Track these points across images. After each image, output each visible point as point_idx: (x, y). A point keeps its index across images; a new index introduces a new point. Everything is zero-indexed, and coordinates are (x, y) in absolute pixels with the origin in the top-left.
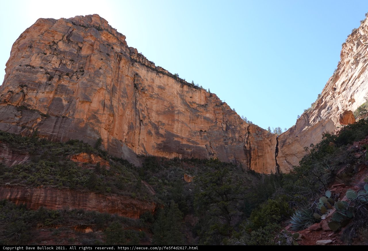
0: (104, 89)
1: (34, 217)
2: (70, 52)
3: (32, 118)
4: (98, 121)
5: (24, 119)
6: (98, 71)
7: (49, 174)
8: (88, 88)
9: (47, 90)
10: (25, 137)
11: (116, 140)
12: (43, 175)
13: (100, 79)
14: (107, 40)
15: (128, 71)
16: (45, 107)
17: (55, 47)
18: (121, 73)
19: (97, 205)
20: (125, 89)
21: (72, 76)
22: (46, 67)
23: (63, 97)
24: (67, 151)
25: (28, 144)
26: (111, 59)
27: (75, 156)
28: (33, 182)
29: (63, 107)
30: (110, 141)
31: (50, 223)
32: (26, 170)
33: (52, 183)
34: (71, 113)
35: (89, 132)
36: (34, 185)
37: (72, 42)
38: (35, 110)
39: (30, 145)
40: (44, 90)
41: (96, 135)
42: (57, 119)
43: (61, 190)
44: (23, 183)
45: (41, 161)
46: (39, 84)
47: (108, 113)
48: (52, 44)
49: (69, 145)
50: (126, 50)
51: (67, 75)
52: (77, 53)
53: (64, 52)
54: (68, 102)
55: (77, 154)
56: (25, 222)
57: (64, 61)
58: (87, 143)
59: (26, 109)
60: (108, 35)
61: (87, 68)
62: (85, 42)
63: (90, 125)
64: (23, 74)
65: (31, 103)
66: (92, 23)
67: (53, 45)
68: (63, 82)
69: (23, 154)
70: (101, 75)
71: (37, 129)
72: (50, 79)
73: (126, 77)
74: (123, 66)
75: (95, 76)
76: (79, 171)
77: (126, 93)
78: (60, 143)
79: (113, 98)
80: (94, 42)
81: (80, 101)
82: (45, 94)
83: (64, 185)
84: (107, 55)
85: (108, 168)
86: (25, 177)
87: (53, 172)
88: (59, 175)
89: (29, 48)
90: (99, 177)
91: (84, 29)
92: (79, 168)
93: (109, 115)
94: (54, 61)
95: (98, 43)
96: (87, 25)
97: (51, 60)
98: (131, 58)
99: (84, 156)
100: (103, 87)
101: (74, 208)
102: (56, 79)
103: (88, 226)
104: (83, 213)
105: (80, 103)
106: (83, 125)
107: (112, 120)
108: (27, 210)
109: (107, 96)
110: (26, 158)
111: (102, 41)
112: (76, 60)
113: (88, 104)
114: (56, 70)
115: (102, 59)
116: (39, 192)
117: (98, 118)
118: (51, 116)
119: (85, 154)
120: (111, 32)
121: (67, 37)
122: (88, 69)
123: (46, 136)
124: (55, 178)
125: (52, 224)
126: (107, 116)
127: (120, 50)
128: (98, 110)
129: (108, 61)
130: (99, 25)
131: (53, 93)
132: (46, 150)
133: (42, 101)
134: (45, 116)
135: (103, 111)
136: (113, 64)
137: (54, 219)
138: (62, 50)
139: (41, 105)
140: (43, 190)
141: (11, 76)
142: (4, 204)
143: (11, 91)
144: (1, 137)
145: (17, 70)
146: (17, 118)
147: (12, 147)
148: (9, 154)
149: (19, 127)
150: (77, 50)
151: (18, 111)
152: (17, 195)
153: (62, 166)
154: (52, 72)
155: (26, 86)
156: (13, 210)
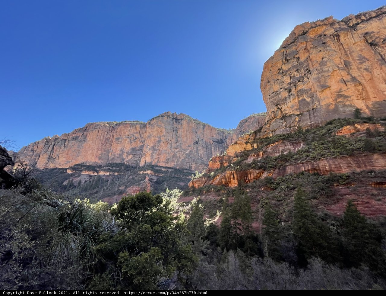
0: (336, 70)
1: (329, 180)
2: (292, 67)
3: (293, 120)
4: (346, 97)
5: (288, 123)
6: (322, 62)
7: (323, 150)
8: (321, 79)
10: (294, 132)
11: (377, 103)
12: (319, 151)
13: (328, 66)
14: (316, 34)
15: (353, 39)
16: (296, 110)
17: (282, 71)
18: (346, 47)
20: (360, 56)
21: (303, 79)
22: (283, 86)
23: (305, 97)
24: (330, 130)
25: (299, 136)
26: (329, 44)
27: (339, 131)
28: (315, 158)
29: (308, 103)
30: (371, 106)
31: (344, 183)
32: (306, 151)
33: (330, 155)
34: (317, 103)
35: (341, 109)
36: (317, 160)
37: (290, 59)
38: (291, 115)
40: (290, 100)
41: (350, 109)
42: (309, 113)
43: (341, 158)
44: (308, 160)
45: (313, 143)
46: (285, 99)
47: (353, 85)
48: (278, 71)
49: (329, 126)
50: (340, 25)
51: (299, 81)
52: (298, 63)
53: (289, 70)
54: (311, 98)
55: (340, 129)
56: (323, 183)
58: (345, 118)
59: (286, 116)
60: (314, 30)
61: (311, 67)
62: (299, 51)
63: (340, 103)
64: (274, 99)
65: (286, 112)
66: (297, 35)
67: (280, 71)
68: (299, 88)
69: (299, 143)
70: (326, 63)
71: (299, 125)
73: (355, 45)
74: (345, 40)
75: (322, 67)
76: (350, 141)
77: (364, 58)
78: (321, 127)
79: (351, 71)
80: (307, 46)
81: (319, 92)
82: (292, 102)
83: (341, 154)
84: (323, 45)
85: (382, 129)
86: (307, 156)
87: (326, 148)
88: (333, 148)
89: (268, 83)
90: (375, 140)
91: (293, 44)
92: (349, 138)
93: (355, 86)
94: (286, 79)
95: (310, 43)
96: (294, 39)
97: (283, 80)
98: (350, 27)
99: (347, 129)
100: (335, 69)
101: (362, 170)
102: (293, 89)
104: (375, 173)
105: (320, 93)
106: (333, 107)
107: (361, 89)
108: (320, 176)
109: (342, 73)
110: (302, 144)
111: (312, 39)
112: (300, 68)
113: (328, 89)
114: (290, 84)
115: (320, 51)
116: (323, 163)
117: (344, 95)
118: (303, 113)
119: (348, 127)
120: (316, 26)
121: (285, 59)
122: (313, 66)
123: (308, 126)
124: (330, 151)
125: (346, 183)
126: (353, 88)
127: (333, 30)
128: (341, 89)
129: (327, 48)
130: (303, 30)
131: (296, 98)
132: (313, 135)
133: (293, 107)
134: (299, 115)
135: (346, 86)
136: (332, 45)
137: (347, 179)
138: (287, 69)
139: (293, 110)
140: (325, 161)
141: (268, 104)
142: (303, 174)
143: (273, 112)
144: (281, 138)
145: (269, 99)
146: (284, 124)
147: (290, 141)
148: (291, 145)
149: (288, 129)
150: (297, 61)
151: (282, 120)
152: (308, 168)
153: (331, 141)
154: (289, 87)
155: (278, 104)
156: (311, 177)
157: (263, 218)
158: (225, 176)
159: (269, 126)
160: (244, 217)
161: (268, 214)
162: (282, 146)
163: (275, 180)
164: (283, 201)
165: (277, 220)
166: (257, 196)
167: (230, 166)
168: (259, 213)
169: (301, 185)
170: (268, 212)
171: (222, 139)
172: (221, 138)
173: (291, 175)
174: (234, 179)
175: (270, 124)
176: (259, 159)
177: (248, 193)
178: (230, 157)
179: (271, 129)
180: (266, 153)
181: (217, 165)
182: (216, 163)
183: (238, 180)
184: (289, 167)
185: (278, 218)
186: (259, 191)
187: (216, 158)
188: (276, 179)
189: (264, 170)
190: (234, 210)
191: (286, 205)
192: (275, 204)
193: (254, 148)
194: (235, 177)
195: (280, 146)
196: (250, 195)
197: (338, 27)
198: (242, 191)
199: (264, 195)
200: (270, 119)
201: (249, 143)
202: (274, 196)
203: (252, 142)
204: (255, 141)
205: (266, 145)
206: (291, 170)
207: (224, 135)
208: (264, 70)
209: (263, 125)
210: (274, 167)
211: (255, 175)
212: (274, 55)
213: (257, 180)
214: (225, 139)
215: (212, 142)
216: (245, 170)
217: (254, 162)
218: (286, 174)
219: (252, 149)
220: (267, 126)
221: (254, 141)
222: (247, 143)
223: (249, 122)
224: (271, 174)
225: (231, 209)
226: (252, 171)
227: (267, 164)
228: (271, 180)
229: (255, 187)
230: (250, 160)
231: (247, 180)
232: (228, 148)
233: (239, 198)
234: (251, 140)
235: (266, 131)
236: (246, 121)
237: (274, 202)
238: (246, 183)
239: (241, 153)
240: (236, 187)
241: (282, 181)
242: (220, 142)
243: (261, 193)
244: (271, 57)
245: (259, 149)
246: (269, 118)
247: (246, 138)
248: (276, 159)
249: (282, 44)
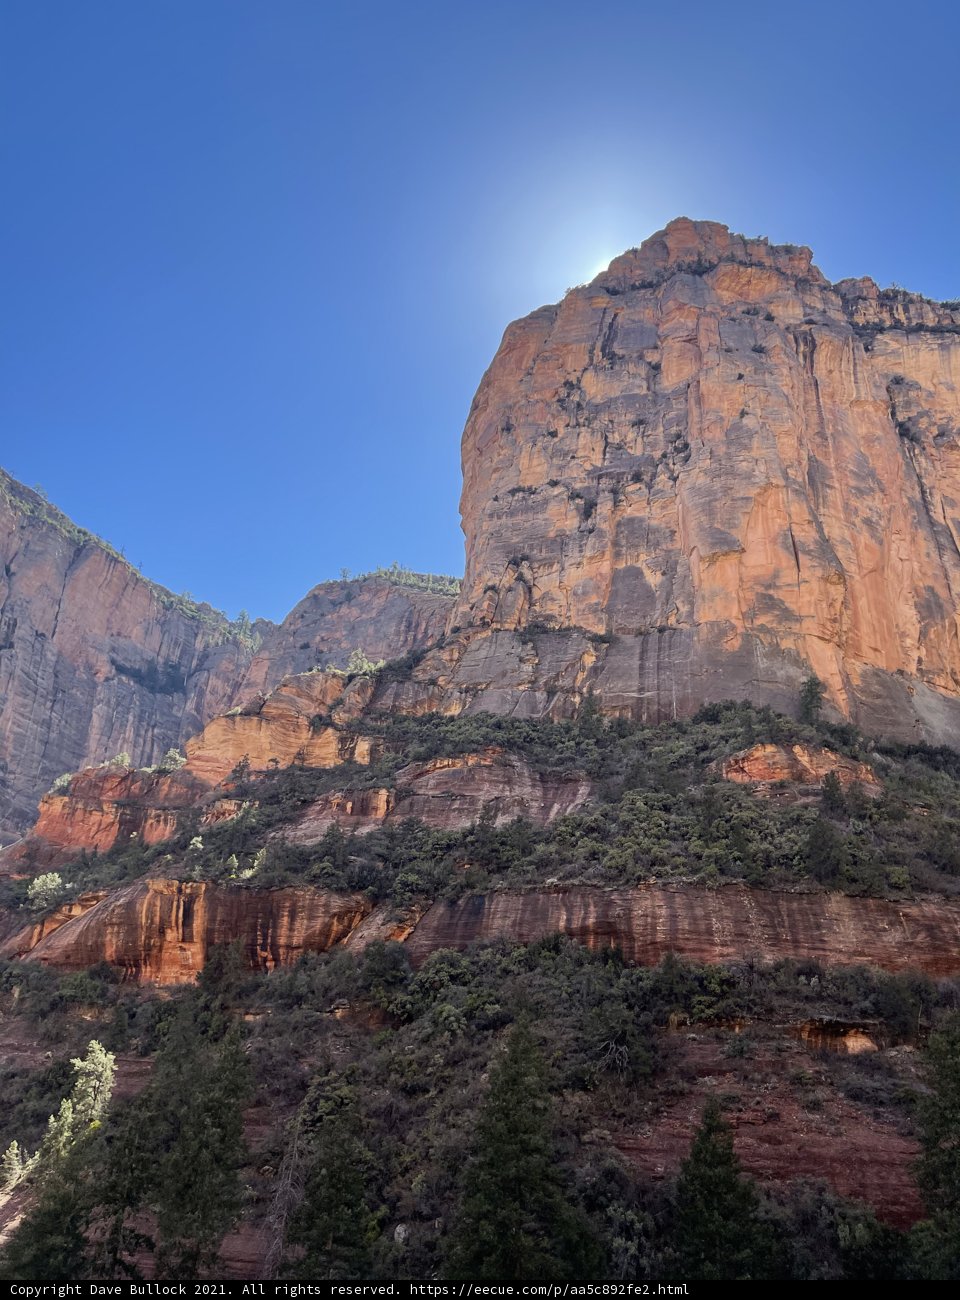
0: (777, 486)
1: (655, 991)
2: (624, 397)
3: (569, 657)
4: (787, 615)
5: (546, 665)
6: (736, 427)
7: (663, 837)
8: (718, 504)
9: (588, 553)
10: (563, 722)
11: (877, 672)
12: (646, 842)
13: (755, 454)
14: (741, 295)
15: (856, 382)
16: (595, 611)
17: (577, 399)
18: (829, 401)
19: (867, 942)
20: (862, 461)
21: (654, 476)
22: (566, 475)
23: (643, 560)
24: (705, 748)
25: (578, 744)
26: (775, 360)
27: (737, 762)
28: (622, 870)
29: (649, 595)
30: (856, 682)
31: (709, 1012)
32: (592, 830)
33: (682, 869)
34: (684, 609)
35: (763, 664)
36: (628, 881)
37: (623, 356)
38: (568, 629)
39: (583, 746)
40: (578, 554)
42: (645, 643)
43: (718, 891)
44: (594, 876)
45: (629, 795)
46: (561, 542)
47: (819, 572)
48: (563, 392)
49: (704, 726)
50: (825, 301)
51: (637, 478)
52: (648, 389)
53: (608, 404)
54: (664, 574)
55: (741, 754)
56: (630, 1007)
57: (616, 435)
58: (768, 708)
59: (545, 631)
60: (738, 275)
61: (695, 432)
62: (666, 337)
63: (761, 635)
64: (510, 522)
65: (552, 609)
66: (672, 260)
67: (568, 396)
68: (629, 510)
69: (570, 780)
70: (751, 437)
71: (591, 690)
72: (588, 511)
73: (855, 409)
74: (831, 372)
75: (733, 449)
76: (765, 817)
77: (872, 474)
78: (674, 725)
79: (822, 510)
80: (697, 324)
81: (701, 559)
82: (586, 568)
83: (722, 872)
84: (754, 355)
85: (873, 790)
86: (594, 855)
87: (676, 828)
88: (700, 837)
89: (505, 433)
90: (845, 829)
91: (648, 293)
92: (762, 805)
93: (826, 579)
94: (584, 448)
95: (712, 323)
96: (657, 274)
97: (574, 447)
98: (854, 325)
99: (766, 757)
100: (774, 481)
101: (780, 958)
102: (604, 507)
103: (853, 1026)
104: (821, 977)
105: (703, 567)
106: (737, 643)
107: (840, 599)
108: (626, 966)
109: (794, 508)
110: (583, 790)
111: (723, 308)
112: (651, 418)
113: (734, 558)
114: (598, 475)
115: (741, 377)
116: (648, 902)
117: (782, 602)
118: (620, 635)
119: (770, 749)
120: (747, 260)
121: (603, 350)
122: (701, 431)
123: (625, 707)
124: (686, 848)
125: (717, 1016)
126: (815, 585)
127: (799, 311)
128: (776, 575)
129: (767, 375)
130: (699, 254)
131: (608, 555)
132: (636, 754)
133: (585, 593)
134: (602, 639)
135: (796, 569)
136: (785, 375)
137: (722, 996)
138: (598, 400)
139: (582, 607)
140: (658, 894)
141: (480, 541)
142: (556, 949)
143: (492, 588)
144: (500, 735)
145: (491, 516)
146: (528, 668)
147: (535, 761)
148: (533, 786)
149: (538, 694)
150: (647, 379)
151: (525, 643)
152: (585, 919)
153: (700, 803)
154: (588, 488)
155: (525, 558)
156: (587, 968)
157: (299, 1195)
158: (130, 906)
159: (456, 656)
160: (184, 1195)
161: (332, 1175)
162: (491, 782)
163: (415, 968)
164: (433, 1092)
165: (374, 1208)
166: (297, 1055)
167: (185, 847)
168: (283, 1166)
169: (537, 1011)
170: (337, 1163)
171: (175, 667)
172: (174, 658)
173: (501, 946)
174: (187, 938)
175: (464, 649)
176: (364, 830)
177: (247, 1032)
178: (196, 787)
179: (461, 677)
180: (407, 802)
181: (98, 829)
182: (96, 817)
183: (208, 942)
184: (500, 903)
185: (384, 1201)
186: (318, 1022)
187: (105, 778)
188: (424, 964)
189: (376, 900)
190: (129, 1143)
191: (443, 1117)
192: (388, 1111)
193: (350, 761)
194: (198, 924)
195: (483, 780)
196: (259, 1050)
197: (820, 306)
198: (216, 1020)
199: (337, 1052)
200: (471, 625)
201: (332, 725)
202: (392, 1061)
203: (349, 725)
204: (368, 720)
205: (417, 758)
206: (508, 922)
207: (199, 645)
208: (500, 360)
209: (429, 643)
210: (431, 890)
211: (318, 924)
212: (559, 306)
213: (324, 956)
214: (199, 668)
215: (105, 669)
216: (268, 887)
217: (332, 848)
218: (477, 941)
219: (337, 767)
220: (445, 656)
221: (361, 723)
222: (320, 723)
223: (363, 608)
224: (402, 930)
225: (110, 1140)
226: (306, 894)
227: (396, 866)
228: (396, 964)
229: (299, 999)
230: (311, 830)
231: (264, 949)
232: (200, 729)
233: (186, 1067)
234: (349, 711)
235: (433, 682)
236: (348, 593)
237: (384, 1095)
238: (257, 966)
239: (270, 774)
240: (187, 988)
241: (453, 978)
242: (162, 679)
243: (325, 1040)
244: (547, 309)
245: (375, 774)
246: (464, 614)
247: (324, 692)
248: (449, 847)
249: (605, 268)
